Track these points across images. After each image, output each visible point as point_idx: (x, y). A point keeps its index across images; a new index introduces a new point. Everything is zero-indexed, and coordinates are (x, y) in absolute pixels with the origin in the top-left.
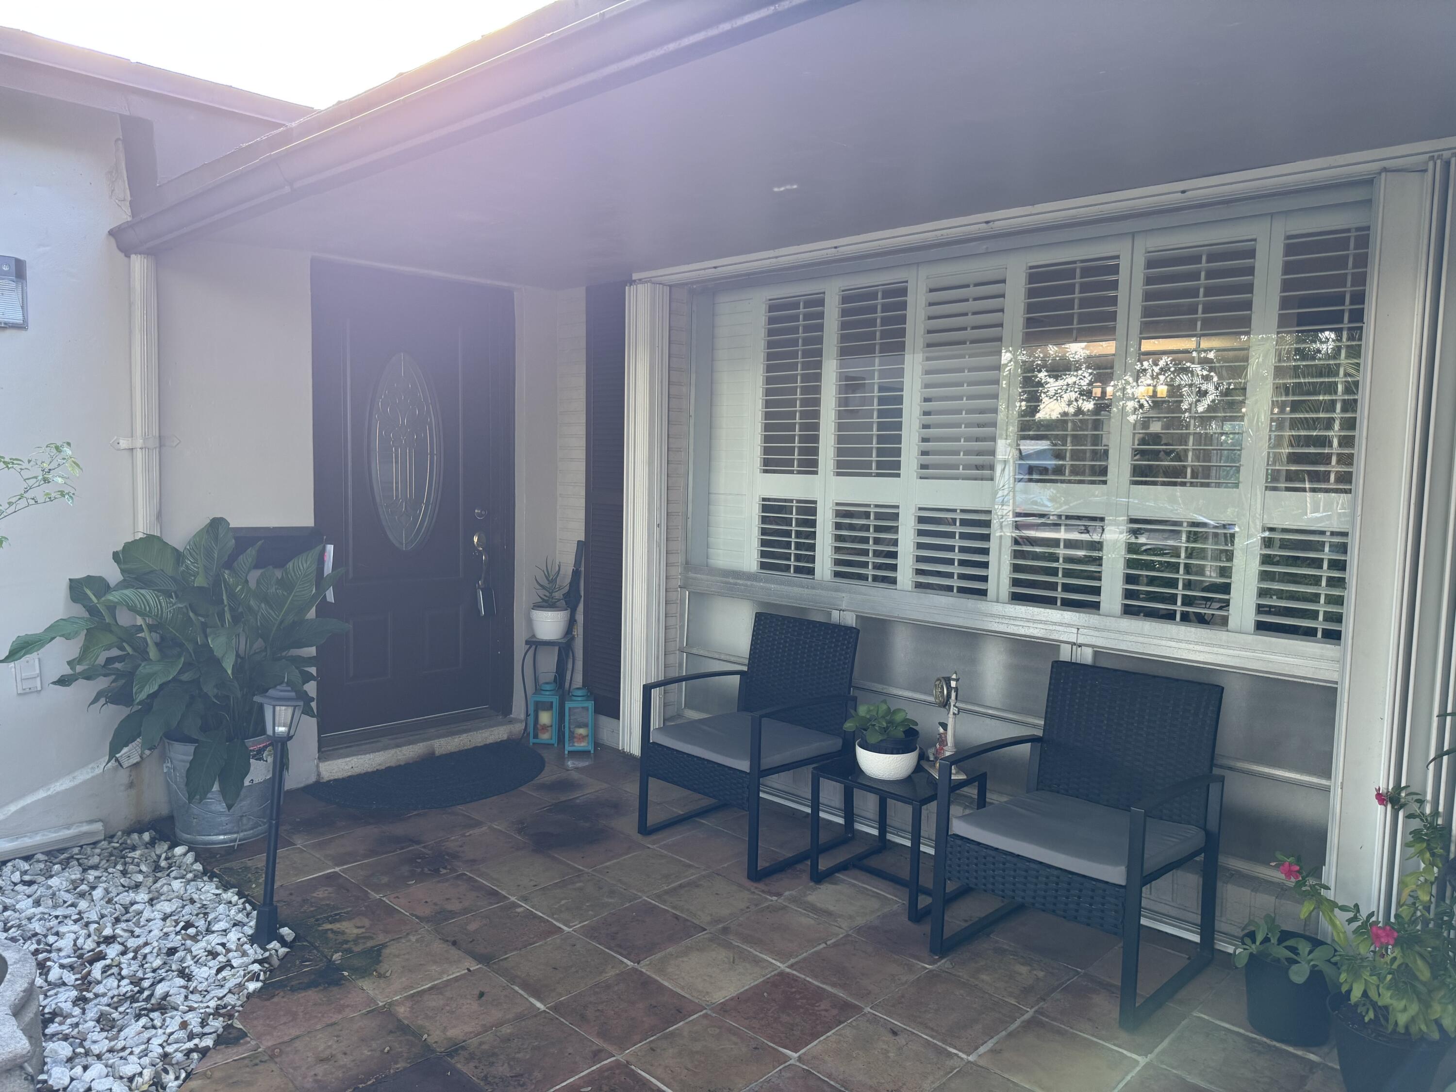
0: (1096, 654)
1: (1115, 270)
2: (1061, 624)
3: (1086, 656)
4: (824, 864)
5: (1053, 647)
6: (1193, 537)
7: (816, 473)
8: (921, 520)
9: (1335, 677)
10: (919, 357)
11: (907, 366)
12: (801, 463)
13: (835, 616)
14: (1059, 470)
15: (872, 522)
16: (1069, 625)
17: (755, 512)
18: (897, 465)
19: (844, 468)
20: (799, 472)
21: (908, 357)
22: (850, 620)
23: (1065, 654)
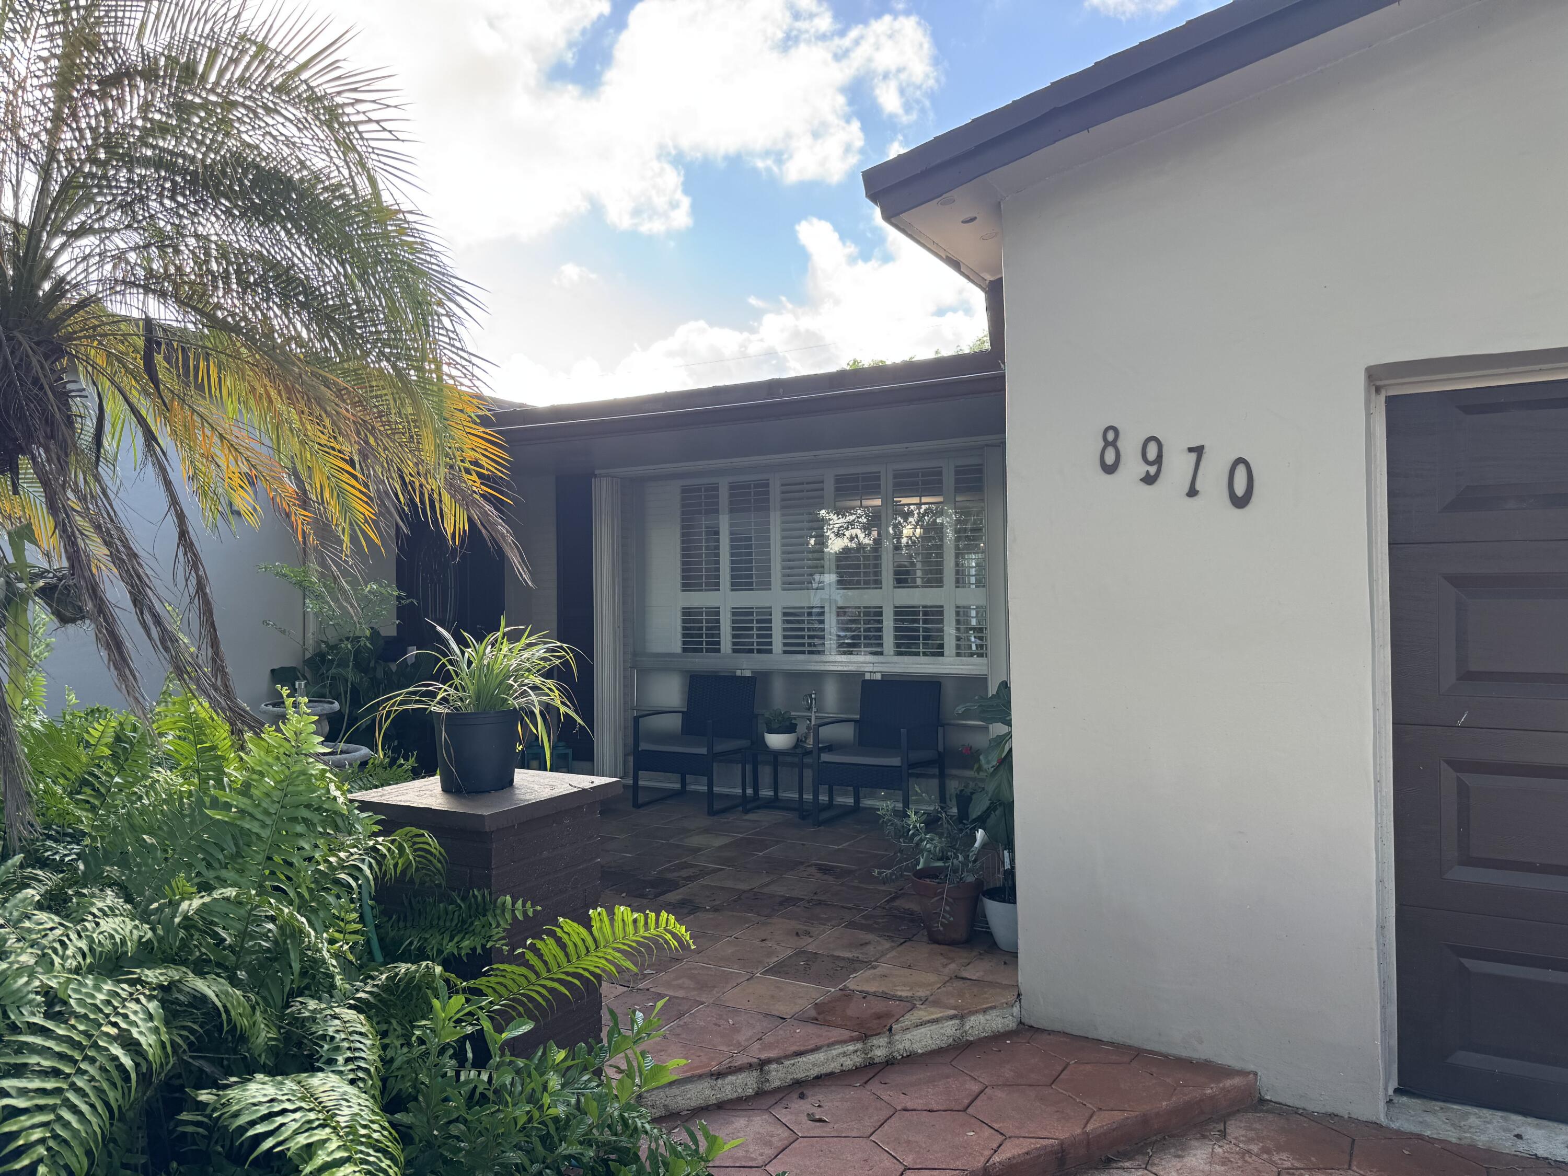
0: (882, 676)
1: (878, 478)
2: (865, 663)
3: (878, 677)
4: (748, 807)
5: (862, 674)
6: (925, 613)
7: (719, 590)
8: (785, 614)
9: (985, 673)
10: (778, 513)
11: (772, 520)
12: (707, 584)
13: (738, 673)
14: (858, 582)
15: (755, 617)
16: (869, 663)
17: (679, 615)
18: (769, 583)
19: (737, 585)
20: (706, 590)
21: (772, 514)
22: (748, 673)
23: (868, 677)
